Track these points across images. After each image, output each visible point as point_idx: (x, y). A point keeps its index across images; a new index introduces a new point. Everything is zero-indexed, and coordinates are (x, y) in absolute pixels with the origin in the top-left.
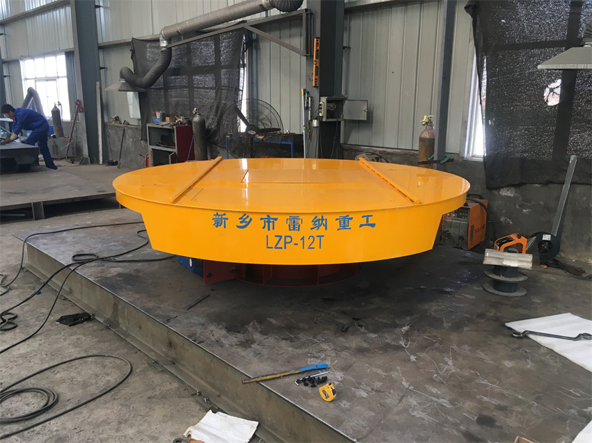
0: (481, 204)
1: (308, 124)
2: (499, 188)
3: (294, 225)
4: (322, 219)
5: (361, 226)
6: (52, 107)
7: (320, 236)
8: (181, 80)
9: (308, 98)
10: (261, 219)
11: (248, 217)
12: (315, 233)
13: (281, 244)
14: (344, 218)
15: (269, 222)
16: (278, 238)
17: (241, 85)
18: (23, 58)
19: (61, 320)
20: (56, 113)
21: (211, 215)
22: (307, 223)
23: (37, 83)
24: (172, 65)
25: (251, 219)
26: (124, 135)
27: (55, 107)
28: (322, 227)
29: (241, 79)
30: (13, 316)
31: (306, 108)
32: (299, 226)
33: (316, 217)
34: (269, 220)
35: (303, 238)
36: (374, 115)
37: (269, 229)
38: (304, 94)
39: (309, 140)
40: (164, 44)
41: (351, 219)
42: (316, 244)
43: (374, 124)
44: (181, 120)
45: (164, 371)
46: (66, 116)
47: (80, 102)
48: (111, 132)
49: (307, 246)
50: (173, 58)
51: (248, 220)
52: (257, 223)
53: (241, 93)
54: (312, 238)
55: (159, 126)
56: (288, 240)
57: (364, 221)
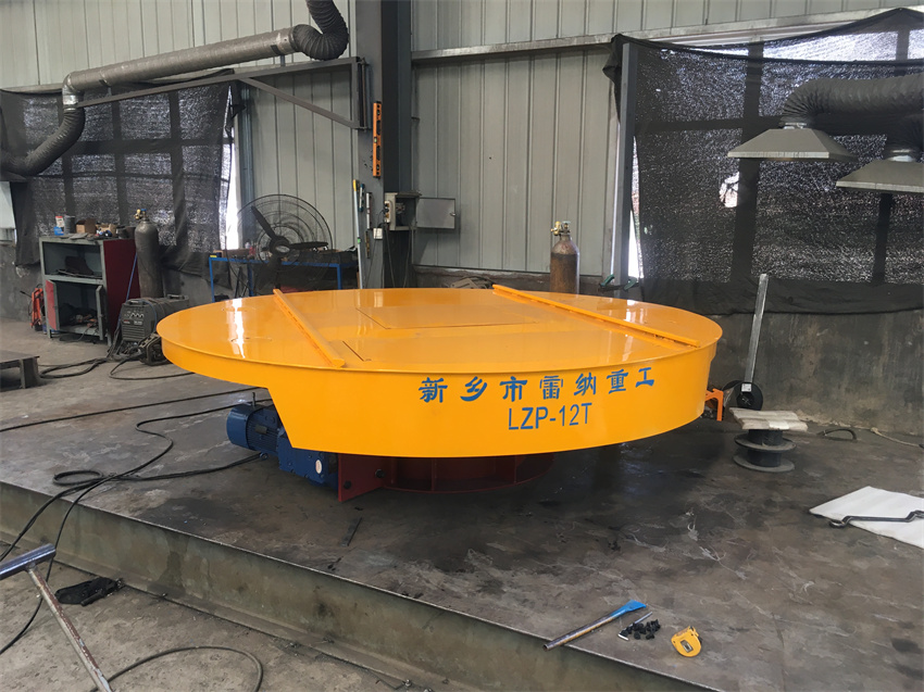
1: (366, 235)
3: (551, 391)
4: (590, 378)
5: (638, 384)
7: (587, 404)
8: (104, 162)
9: (364, 195)
10: (502, 383)
11: (481, 381)
12: (580, 400)
13: (531, 421)
14: (618, 374)
15: (513, 388)
16: (527, 412)
17: (226, 171)
19: (63, 597)
21: (419, 382)
22: (569, 385)
25: (485, 385)
28: (590, 390)
29: (226, 162)
31: (362, 211)
32: (558, 390)
33: (581, 375)
34: (514, 385)
35: (563, 410)
36: (463, 221)
37: (513, 400)
38: (358, 189)
39: (369, 262)
40: (70, 100)
41: (626, 375)
42: (580, 418)
43: (462, 235)
44: (109, 229)
49: (567, 421)
50: (88, 125)
51: (480, 387)
52: (495, 390)
53: (225, 184)
54: (575, 408)
55: (64, 241)
56: (542, 413)
57: (641, 377)
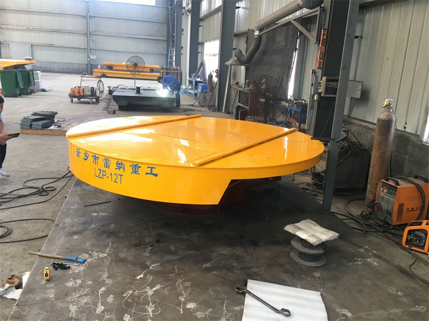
3: (107, 164)
4: (122, 164)
5: (147, 174)
7: (121, 175)
9: (314, 77)
12: (118, 172)
14: (135, 166)
16: (100, 171)
17: (292, 64)
18: (206, 41)
20: (211, 77)
22: (113, 165)
23: (210, 57)
26: (237, 95)
27: (211, 73)
28: (122, 169)
29: (293, 60)
31: (312, 85)
33: (118, 161)
35: (111, 174)
38: (312, 74)
39: (312, 110)
40: (257, 33)
41: (140, 167)
47: (217, 71)
49: (113, 181)
51: (87, 155)
52: (91, 159)
54: (116, 175)
55: (243, 91)
56: (104, 173)
57: (149, 170)
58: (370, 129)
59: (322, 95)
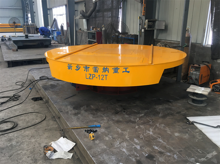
0: (207, 66)
1: (140, 31)
2: (217, 59)
3: (96, 70)
4: (107, 68)
5: (123, 72)
6: (61, 25)
7: (106, 75)
8: (100, 14)
9: (141, 20)
10: (84, 67)
11: (79, 66)
12: (104, 74)
13: (91, 77)
14: (116, 68)
15: (86, 68)
16: (90, 75)
17: (119, 15)
18: (53, 7)
19: (32, 99)
20: (62, 27)
21: (67, 65)
22: (100, 70)
23: (58, 16)
24: (97, 8)
26: (82, 35)
27: (62, 25)
28: (107, 72)
30: (19, 96)
31: (140, 24)
32: (98, 70)
33: (104, 67)
34: (87, 68)
35: (99, 76)
36: (169, 26)
37: (86, 72)
38: (139, 19)
39: (140, 37)
40: (94, 0)
41: (119, 69)
42: (104, 78)
43: (168, 31)
44: (99, 29)
45: (55, 120)
46: (65, 28)
47: (68, 23)
48: (78, 34)
49: (101, 79)
50: (97, 6)
51: (79, 67)
52: (82, 69)
53: (119, 18)
54: (103, 76)
55: (91, 32)
57: (124, 70)
58: (172, 43)
59: (146, 29)
